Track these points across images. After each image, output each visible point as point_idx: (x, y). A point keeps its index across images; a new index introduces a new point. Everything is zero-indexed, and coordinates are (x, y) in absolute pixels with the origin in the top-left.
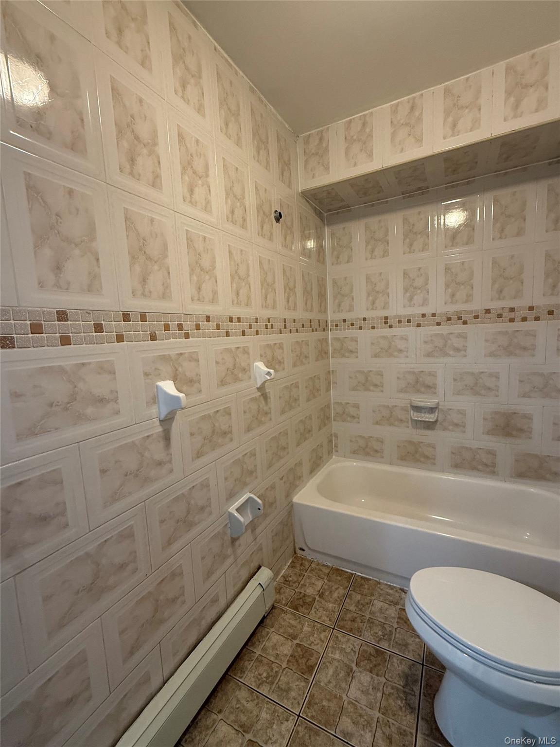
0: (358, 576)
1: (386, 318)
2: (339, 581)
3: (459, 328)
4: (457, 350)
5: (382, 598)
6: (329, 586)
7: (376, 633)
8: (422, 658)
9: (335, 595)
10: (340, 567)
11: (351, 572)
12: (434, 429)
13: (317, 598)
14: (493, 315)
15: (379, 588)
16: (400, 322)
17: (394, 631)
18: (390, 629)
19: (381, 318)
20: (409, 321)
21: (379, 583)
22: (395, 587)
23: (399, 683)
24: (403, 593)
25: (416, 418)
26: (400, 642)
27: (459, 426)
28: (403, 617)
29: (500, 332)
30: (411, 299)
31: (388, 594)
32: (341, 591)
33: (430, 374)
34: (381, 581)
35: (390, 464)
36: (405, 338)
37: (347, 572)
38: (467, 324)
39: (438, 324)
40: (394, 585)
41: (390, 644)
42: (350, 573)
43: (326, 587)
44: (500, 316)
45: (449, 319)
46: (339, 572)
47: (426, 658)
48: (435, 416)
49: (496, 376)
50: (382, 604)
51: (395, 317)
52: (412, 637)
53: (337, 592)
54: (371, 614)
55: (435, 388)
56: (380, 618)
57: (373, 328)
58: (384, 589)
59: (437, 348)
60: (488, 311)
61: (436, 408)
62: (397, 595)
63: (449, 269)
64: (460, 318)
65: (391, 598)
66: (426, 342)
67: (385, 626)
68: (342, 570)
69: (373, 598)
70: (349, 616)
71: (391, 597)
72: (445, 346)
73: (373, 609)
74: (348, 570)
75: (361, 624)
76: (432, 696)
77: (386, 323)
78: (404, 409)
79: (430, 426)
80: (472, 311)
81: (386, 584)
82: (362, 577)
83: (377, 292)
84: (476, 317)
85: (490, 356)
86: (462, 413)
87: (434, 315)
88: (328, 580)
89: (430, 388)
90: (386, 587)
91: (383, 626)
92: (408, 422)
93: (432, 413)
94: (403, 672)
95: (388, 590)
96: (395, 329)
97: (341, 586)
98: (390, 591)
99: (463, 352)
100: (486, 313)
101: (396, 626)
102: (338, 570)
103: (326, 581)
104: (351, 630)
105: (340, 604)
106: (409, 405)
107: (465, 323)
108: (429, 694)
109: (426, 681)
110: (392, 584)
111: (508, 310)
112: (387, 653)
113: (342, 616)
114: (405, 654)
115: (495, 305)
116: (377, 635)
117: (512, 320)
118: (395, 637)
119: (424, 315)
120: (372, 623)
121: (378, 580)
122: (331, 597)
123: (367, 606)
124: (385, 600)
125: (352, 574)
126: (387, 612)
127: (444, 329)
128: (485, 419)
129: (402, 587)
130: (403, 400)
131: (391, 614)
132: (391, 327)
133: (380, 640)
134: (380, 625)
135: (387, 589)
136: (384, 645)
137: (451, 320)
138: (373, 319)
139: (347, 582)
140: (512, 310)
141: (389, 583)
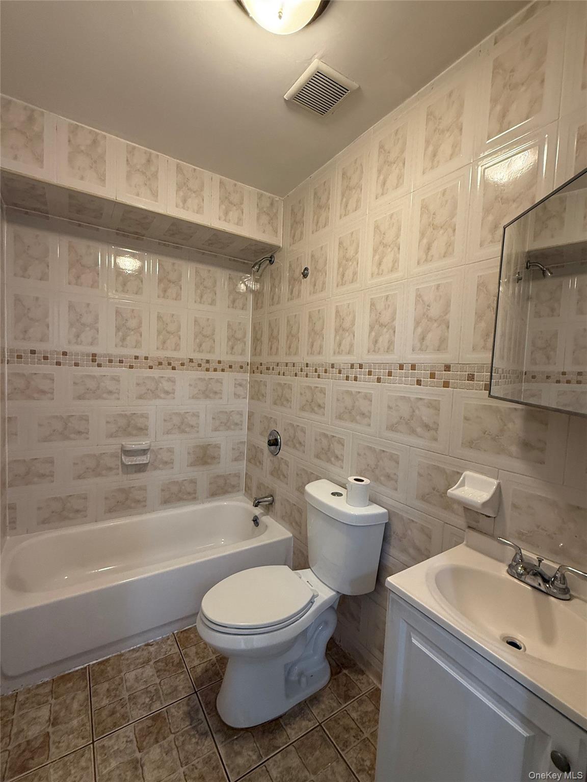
0: (94, 664)
1: (94, 355)
2: (72, 687)
3: (169, 373)
4: (167, 393)
5: (132, 667)
6: (60, 704)
7: (144, 704)
8: (193, 687)
9: (75, 706)
10: (65, 671)
11: (82, 667)
12: (145, 471)
13: (50, 730)
14: (195, 364)
15: (123, 660)
16: (110, 361)
17: (159, 687)
18: (155, 688)
19: (88, 355)
20: (121, 362)
21: (122, 655)
22: (139, 647)
23: (185, 726)
24: (150, 647)
25: (130, 463)
26: (170, 691)
27: (168, 463)
28: (160, 668)
29: (200, 379)
30: (123, 339)
31: (137, 658)
32: (81, 696)
33: (142, 416)
34: (123, 652)
35: (96, 522)
36: (116, 379)
37: (77, 671)
38: (175, 370)
39: (151, 367)
40: (138, 646)
41: (161, 701)
42: (82, 669)
43: (57, 708)
44: (200, 365)
45: (160, 364)
46: (65, 678)
47: (196, 685)
48: (147, 458)
49: (196, 415)
50: (134, 673)
51: (105, 356)
52: (176, 678)
53: (75, 701)
54: (129, 690)
55: (147, 430)
56: (140, 686)
57: (76, 365)
58: (130, 657)
59: (149, 391)
60: (191, 360)
61: (148, 450)
62: (145, 653)
63: (161, 317)
64: (169, 364)
65: (141, 661)
66: (138, 384)
67: (149, 689)
68: (69, 674)
69: (122, 674)
70: (105, 713)
71: (140, 659)
72: (157, 389)
73: (128, 684)
74: (77, 668)
75: (123, 710)
76: (214, 709)
77: (94, 361)
78: (114, 455)
79: (141, 468)
80: (179, 359)
81: (129, 651)
82: (99, 663)
83: (83, 325)
84: (183, 364)
85: (193, 398)
86: (170, 450)
87: (146, 358)
88: (55, 699)
89: (142, 430)
90: (131, 653)
91: (146, 691)
92: (118, 469)
93: (144, 455)
94: (184, 713)
95: (134, 656)
96: (105, 368)
97: (77, 690)
98: (138, 654)
99: (172, 395)
100: (190, 362)
101: (158, 681)
102: (63, 677)
103: (53, 701)
104: (115, 725)
105: (87, 710)
106: (120, 451)
107: (174, 368)
108: (211, 710)
109: (204, 702)
110: (135, 647)
111: (205, 361)
112: (164, 711)
113: (97, 721)
114: (179, 697)
115: (197, 356)
116: (145, 705)
117: (207, 370)
118: (162, 691)
119: (136, 358)
120: (134, 698)
121: (119, 653)
122: (71, 713)
123: (120, 687)
124: (136, 667)
125: (86, 668)
126: (144, 676)
127: (156, 373)
128: (189, 453)
129: (147, 642)
130: (113, 445)
131: (148, 675)
132: (99, 365)
133: (151, 705)
134: (142, 693)
135: (132, 654)
136: (157, 706)
137: (162, 365)
138: (77, 354)
139: (83, 681)
140: (208, 361)
141: (132, 648)
